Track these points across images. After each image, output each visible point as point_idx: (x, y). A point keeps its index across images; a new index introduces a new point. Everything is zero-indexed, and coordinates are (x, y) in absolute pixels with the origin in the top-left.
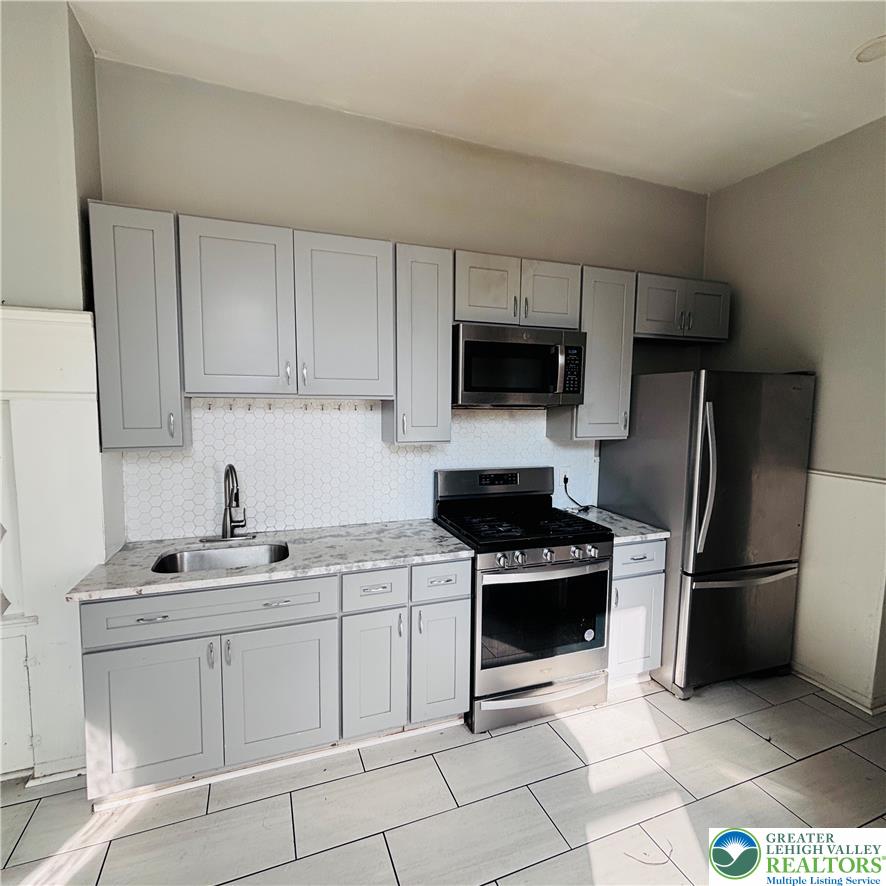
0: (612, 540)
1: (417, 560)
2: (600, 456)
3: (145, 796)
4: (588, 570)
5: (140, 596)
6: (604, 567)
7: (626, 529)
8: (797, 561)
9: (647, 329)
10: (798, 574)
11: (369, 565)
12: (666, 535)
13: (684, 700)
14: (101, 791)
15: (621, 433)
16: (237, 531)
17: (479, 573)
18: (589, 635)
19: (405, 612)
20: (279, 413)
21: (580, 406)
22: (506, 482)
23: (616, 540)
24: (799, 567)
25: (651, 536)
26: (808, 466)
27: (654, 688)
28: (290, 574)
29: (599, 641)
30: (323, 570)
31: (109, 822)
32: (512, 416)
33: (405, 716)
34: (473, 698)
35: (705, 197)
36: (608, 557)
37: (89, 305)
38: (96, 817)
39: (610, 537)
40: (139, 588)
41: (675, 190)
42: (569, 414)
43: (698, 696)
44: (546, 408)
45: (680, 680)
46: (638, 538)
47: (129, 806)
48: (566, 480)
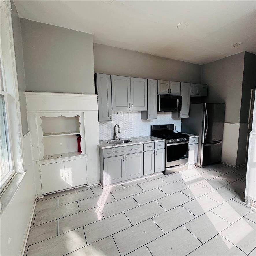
1: (156, 141)
2: (182, 122)
4: (185, 143)
5: (113, 148)
6: (188, 142)
7: (191, 135)
8: (222, 141)
9: (192, 95)
10: (222, 143)
11: (148, 142)
12: (198, 136)
13: (203, 168)
15: (187, 116)
16: (117, 138)
17: (166, 144)
18: (185, 156)
19: (154, 151)
20: (123, 114)
21: (180, 111)
22: (165, 127)
23: (190, 137)
24: (222, 142)
25: (196, 136)
26: (223, 121)
27: (196, 167)
29: (187, 157)
30: (141, 143)
32: (165, 113)
33: (154, 172)
34: (165, 168)
35: (201, 65)
36: (188, 140)
37: (96, 93)
39: (189, 137)
40: (113, 146)
41: (195, 64)
42: (178, 113)
43: (205, 167)
44: (172, 111)
45: (201, 164)
46: (193, 137)
48: (175, 127)
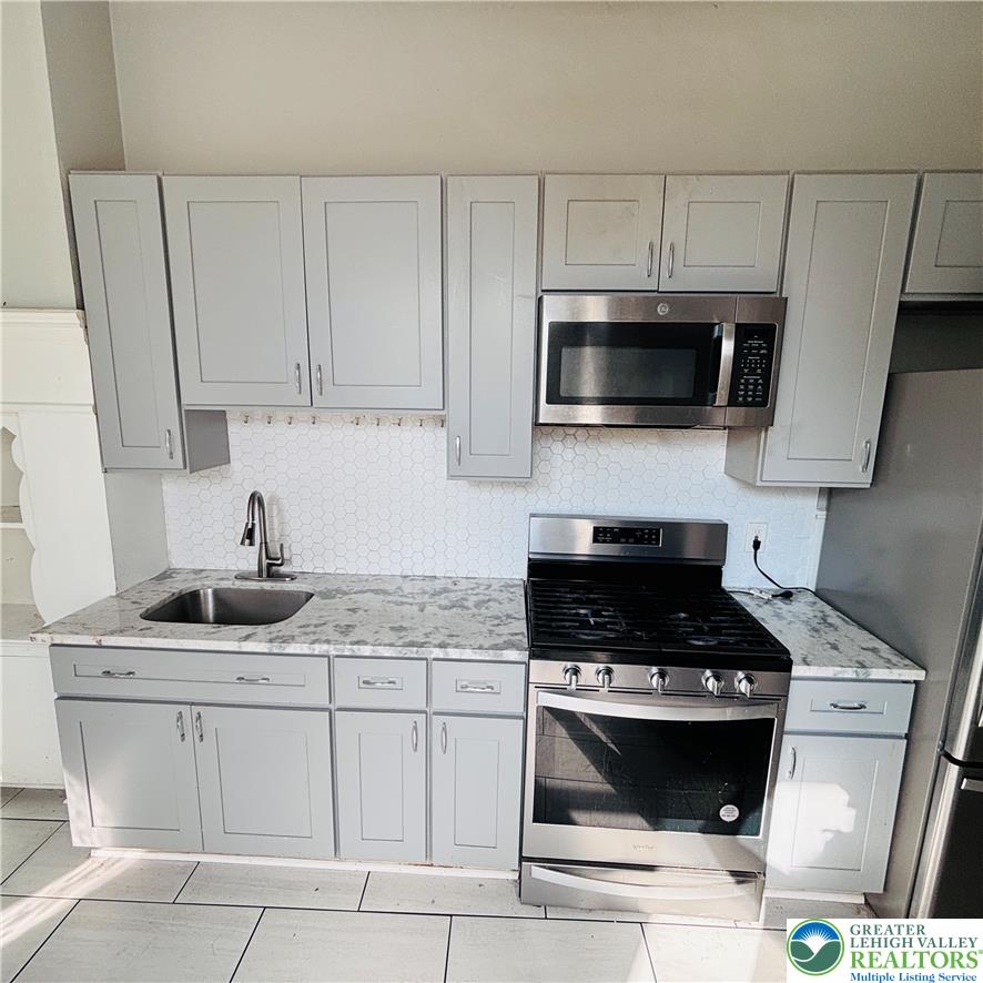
0: (790, 671)
1: (438, 653)
2: (828, 509)
3: (134, 856)
6: (767, 712)
7: (835, 647)
11: (366, 650)
12: (918, 674)
14: (83, 841)
17: (532, 687)
19: (422, 720)
21: (770, 428)
22: (639, 541)
23: (797, 671)
25: (879, 673)
28: (263, 647)
29: (748, 826)
30: (305, 649)
31: (92, 875)
34: (521, 856)
38: (90, 861)
40: (99, 638)
47: (118, 860)
48: (757, 545)
